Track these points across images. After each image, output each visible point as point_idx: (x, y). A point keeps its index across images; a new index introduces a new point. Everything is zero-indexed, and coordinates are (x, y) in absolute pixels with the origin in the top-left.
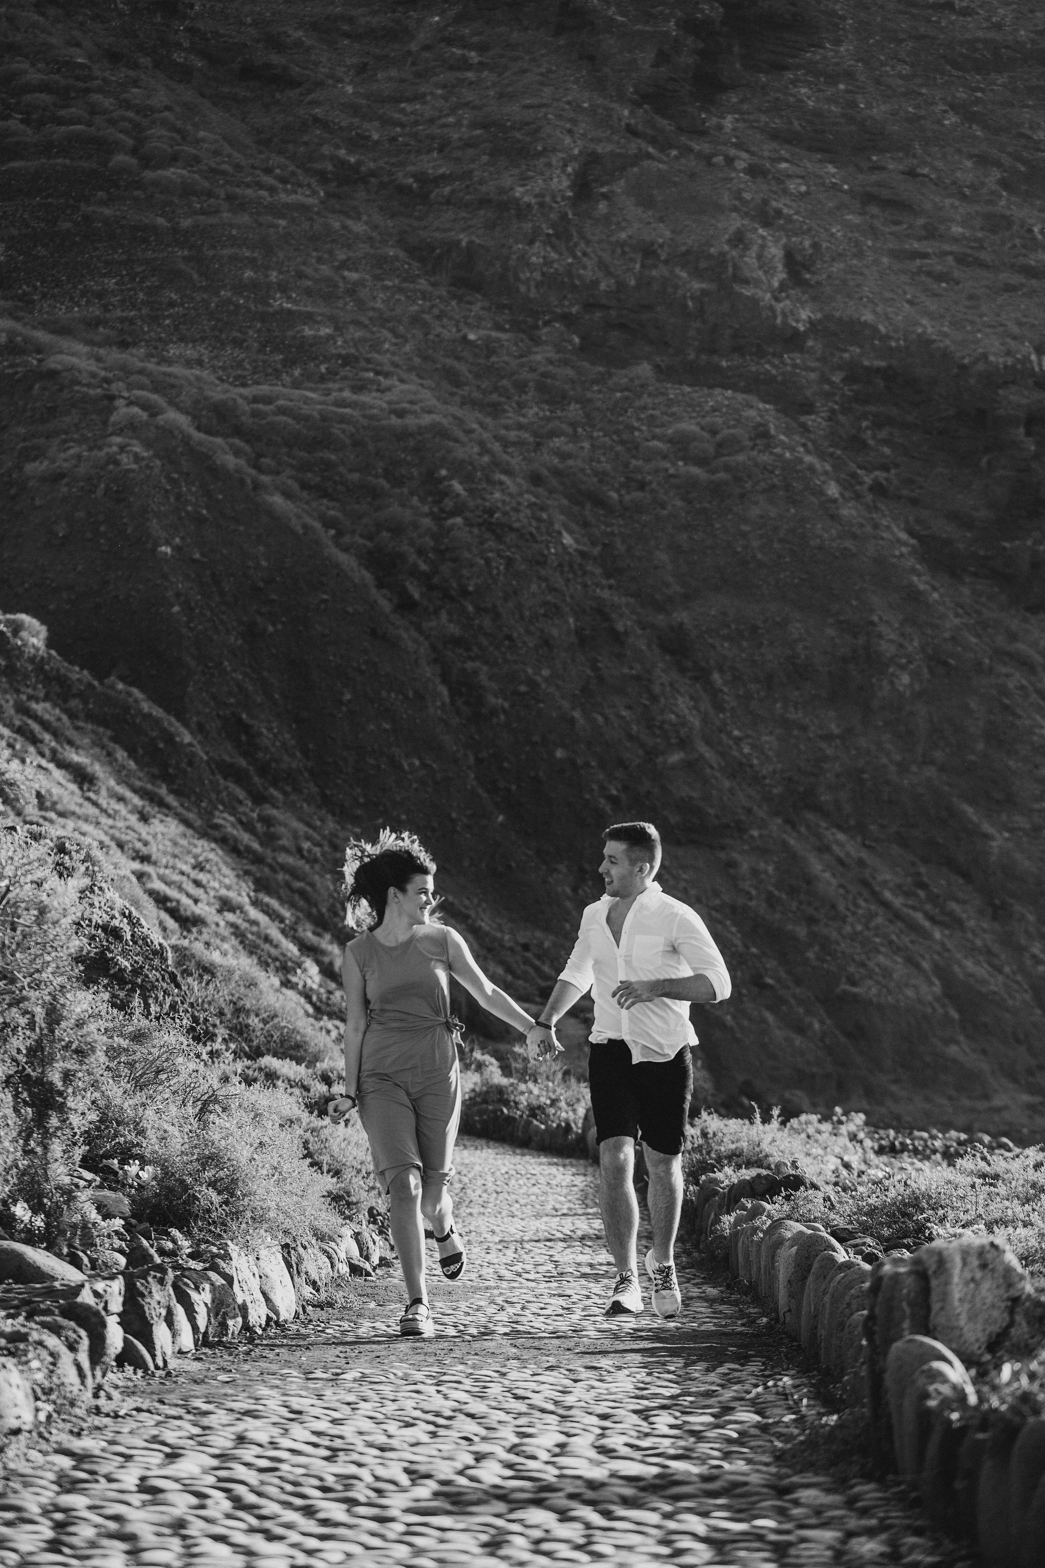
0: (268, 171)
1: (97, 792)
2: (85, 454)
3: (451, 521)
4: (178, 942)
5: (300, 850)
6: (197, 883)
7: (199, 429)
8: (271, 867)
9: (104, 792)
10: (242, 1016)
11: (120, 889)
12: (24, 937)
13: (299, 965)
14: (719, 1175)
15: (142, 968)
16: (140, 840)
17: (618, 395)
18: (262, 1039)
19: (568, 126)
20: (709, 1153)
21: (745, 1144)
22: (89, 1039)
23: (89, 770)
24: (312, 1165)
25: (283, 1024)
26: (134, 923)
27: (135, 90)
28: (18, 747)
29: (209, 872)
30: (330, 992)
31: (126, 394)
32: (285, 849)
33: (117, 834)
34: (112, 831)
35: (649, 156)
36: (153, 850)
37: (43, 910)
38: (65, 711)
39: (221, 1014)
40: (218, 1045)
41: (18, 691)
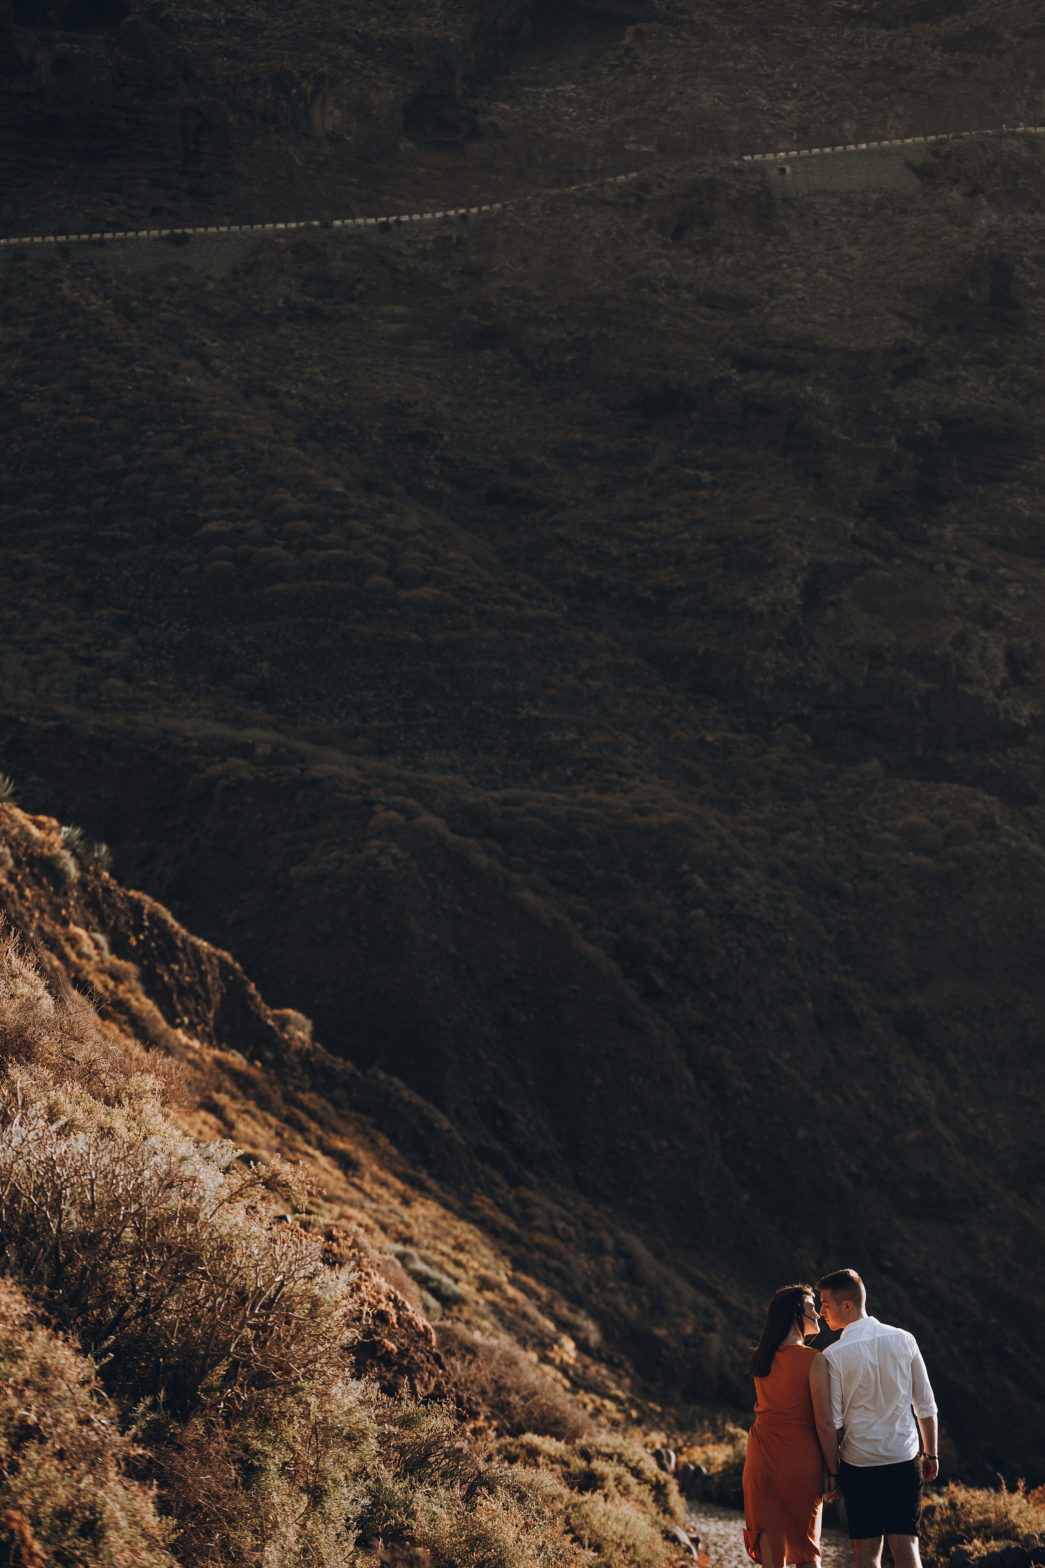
0: (515, 588)
1: (361, 1178)
2: (347, 856)
3: (693, 913)
4: (441, 1323)
5: (554, 1230)
6: (458, 1264)
7: (453, 830)
8: (527, 1247)
9: (367, 1177)
10: (504, 1394)
11: (384, 1273)
12: (299, 1330)
13: (556, 1341)
14: (969, 1548)
15: (407, 1350)
16: (402, 1222)
17: (850, 790)
18: (523, 1415)
19: (797, 539)
20: (958, 1524)
21: (993, 1516)
22: (361, 1426)
23: (353, 1156)
24: (573, 1541)
25: (543, 1401)
26: (399, 1306)
27: (389, 516)
28: (286, 1135)
29: (469, 1252)
30: (586, 1367)
31: (384, 799)
32: (540, 1229)
33: (380, 1217)
34: (376, 1215)
35: (873, 565)
36: (415, 1231)
37: (316, 1302)
38: (329, 1100)
39: (483, 1392)
40: (481, 1423)
41: (285, 1083)
